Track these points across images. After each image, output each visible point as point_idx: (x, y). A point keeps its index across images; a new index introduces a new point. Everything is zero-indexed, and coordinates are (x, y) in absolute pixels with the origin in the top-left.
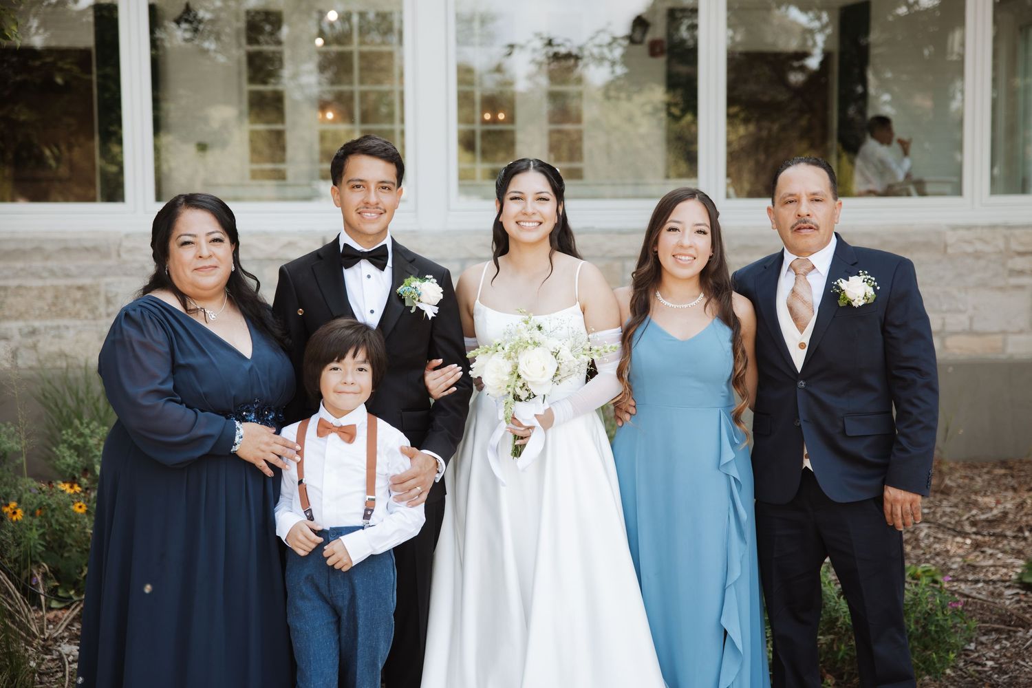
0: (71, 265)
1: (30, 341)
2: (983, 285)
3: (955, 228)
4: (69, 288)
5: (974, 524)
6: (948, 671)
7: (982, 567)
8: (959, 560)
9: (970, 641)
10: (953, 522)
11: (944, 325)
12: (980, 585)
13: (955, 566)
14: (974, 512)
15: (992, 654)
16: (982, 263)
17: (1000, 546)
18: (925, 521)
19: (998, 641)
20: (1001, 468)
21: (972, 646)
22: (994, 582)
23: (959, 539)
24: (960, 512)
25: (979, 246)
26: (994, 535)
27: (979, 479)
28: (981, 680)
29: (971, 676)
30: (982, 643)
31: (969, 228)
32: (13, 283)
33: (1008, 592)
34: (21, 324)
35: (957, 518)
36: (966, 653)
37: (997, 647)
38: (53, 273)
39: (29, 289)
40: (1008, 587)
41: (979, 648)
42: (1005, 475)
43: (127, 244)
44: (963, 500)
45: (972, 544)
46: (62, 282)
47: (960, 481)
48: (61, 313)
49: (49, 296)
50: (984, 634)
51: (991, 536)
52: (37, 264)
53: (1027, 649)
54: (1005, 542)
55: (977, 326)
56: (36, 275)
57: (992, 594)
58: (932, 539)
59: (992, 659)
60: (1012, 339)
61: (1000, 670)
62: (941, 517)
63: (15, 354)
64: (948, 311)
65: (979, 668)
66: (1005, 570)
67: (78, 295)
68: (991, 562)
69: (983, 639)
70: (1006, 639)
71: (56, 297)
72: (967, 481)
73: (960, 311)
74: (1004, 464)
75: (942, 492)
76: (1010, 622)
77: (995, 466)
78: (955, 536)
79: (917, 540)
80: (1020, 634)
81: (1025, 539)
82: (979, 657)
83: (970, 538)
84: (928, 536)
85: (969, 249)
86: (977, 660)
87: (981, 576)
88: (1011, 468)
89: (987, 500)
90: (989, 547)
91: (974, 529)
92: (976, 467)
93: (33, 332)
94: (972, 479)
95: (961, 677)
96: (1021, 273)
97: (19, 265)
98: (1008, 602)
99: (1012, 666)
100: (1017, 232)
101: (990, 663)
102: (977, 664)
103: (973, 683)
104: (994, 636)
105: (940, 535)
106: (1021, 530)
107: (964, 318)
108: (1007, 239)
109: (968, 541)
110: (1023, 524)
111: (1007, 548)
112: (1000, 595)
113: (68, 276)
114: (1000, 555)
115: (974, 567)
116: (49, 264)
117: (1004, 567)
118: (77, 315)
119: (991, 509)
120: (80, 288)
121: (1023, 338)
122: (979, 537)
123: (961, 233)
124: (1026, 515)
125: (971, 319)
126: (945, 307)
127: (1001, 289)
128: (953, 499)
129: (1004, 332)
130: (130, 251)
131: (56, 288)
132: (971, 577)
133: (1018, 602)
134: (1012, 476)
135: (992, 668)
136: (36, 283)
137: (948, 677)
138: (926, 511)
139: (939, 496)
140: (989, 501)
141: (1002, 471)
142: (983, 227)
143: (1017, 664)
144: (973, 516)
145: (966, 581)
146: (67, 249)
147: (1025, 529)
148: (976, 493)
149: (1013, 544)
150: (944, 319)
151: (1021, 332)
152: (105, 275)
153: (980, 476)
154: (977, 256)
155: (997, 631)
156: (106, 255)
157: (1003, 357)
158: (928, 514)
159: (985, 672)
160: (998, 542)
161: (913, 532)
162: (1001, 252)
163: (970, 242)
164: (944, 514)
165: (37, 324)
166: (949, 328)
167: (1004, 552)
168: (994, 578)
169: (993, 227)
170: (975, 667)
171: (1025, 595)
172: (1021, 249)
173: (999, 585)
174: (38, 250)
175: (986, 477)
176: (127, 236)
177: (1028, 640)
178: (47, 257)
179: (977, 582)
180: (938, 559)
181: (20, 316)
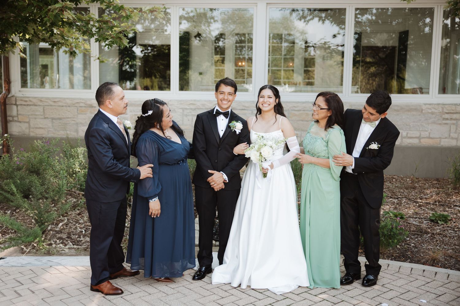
2: (434, 123)
3: (425, 104)
5: (421, 199)
6: (398, 246)
7: (419, 213)
8: (413, 210)
9: (408, 237)
10: (414, 198)
11: (420, 135)
12: (417, 219)
13: (411, 213)
14: (422, 195)
15: (414, 242)
16: (434, 116)
17: (427, 207)
18: (405, 197)
19: (417, 238)
20: (436, 181)
21: (408, 239)
22: (422, 218)
23: (415, 204)
24: (417, 195)
25: (433, 110)
26: (426, 203)
27: (427, 184)
28: (408, 250)
29: (405, 248)
30: (412, 238)
31: (430, 104)
33: (425, 222)
35: (416, 197)
36: (406, 241)
37: (416, 240)
40: (426, 220)
41: (411, 239)
42: (437, 183)
44: (419, 191)
45: (418, 205)
47: (420, 185)
50: (413, 235)
51: (425, 203)
53: (426, 241)
54: (429, 206)
55: (431, 136)
57: (420, 222)
58: (406, 203)
59: (414, 243)
60: (443, 140)
61: (415, 247)
62: (411, 196)
64: (422, 131)
65: (409, 246)
66: (426, 215)
68: (423, 212)
69: (412, 237)
70: (420, 237)
72: (423, 185)
73: (427, 131)
74: (437, 180)
75: (413, 188)
76: (422, 232)
77: (434, 181)
78: (414, 203)
79: (401, 203)
80: (425, 236)
81: (436, 205)
82: (410, 242)
83: (419, 204)
84: (405, 202)
85: (430, 111)
86: (408, 244)
87: (418, 216)
88: (439, 181)
89: (427, 191)
90: (424, 207)
91: (420, 201)
92: (428, 181)
94: (425, 184)
95: (402, 248)
96: (447, 119)
98: (424, 225)
99: (419, 246)
100: (446, 106)
101: (413, 245)
102: (408, 245)
103: (406, 250)
104: (416, 236)
105: (409, 202)
106: (436, 202)
107: (427, 133)
108: (443, 108)
109: (417, 205)
110: (437, 200)
111: (429, 207)
112: (422, 223)
114: (426, 210)
115: (417, 213)
117: (426, 214)
119: (428, 194)
121: (446, 140)
122: (421, 203)
123: (427, 106)
124: (439, 197)
125: (429, 133)
126: (421, 130)
127: (440, 124)
128: (416, 191)
129: (440, 138)
130: (171, 105)
132: (415, 216)
133: (428, 225)
134: (439, 184)
135: (413, 246)
137: (398, 248)
138: (406, 194)
139: (412, 189)
140: (428, 192)
141: (436, 182)
142: (435, 104)
143: (421, 245)
144: (421, 196)
145: (413, 218)
147: (437, 202)
148: (425, 189)
149: (432, 206)
150: (420, 133)
151: (446, 138)
153: (428, 183)
154: (432, 113)
155: (417, 234)
157: (439, 145)
158: (407, 195)
159: (410, 247)
160: (427, 205)
161: (400, 201)
162: (440, 112)
163: (430, 109)
164: (412, 195)
166: (422, 136)
167: (428, 209)
168: (422, 217)
169: (438, 104)
170: (408, 246)
171: (431, 223)
172: (447, 111)
173: (423, 219)
175: (430, 184)
176: (171, 101)
177: (427, 238)
179: (416, 218)
180: (406, 210)
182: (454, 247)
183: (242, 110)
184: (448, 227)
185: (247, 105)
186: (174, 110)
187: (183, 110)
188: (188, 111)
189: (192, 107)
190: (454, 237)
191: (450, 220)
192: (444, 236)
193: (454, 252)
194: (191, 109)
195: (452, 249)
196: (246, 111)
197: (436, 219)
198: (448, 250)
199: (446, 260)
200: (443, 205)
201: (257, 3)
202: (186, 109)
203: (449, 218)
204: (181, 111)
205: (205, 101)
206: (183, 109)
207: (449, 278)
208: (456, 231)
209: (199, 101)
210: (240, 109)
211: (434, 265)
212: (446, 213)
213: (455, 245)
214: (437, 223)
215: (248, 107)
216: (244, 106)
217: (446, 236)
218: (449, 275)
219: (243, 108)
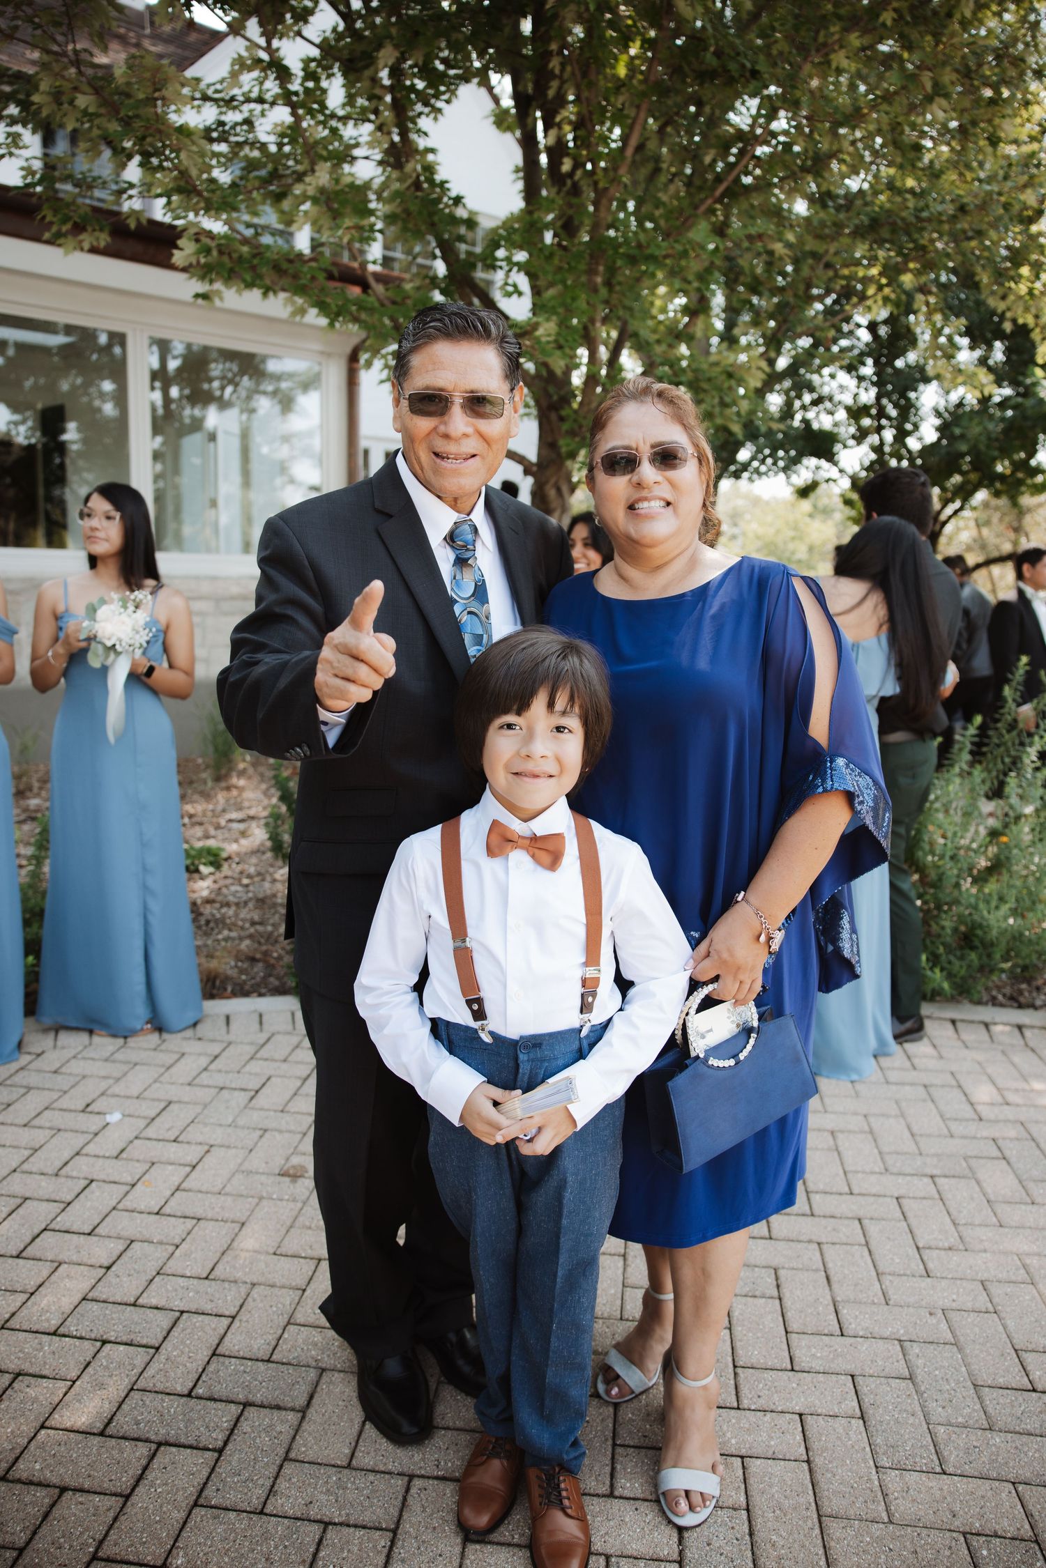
182: (252, 930)
184: (226, 877)
190: (246, 903)
191: (226, 859)
192: (222, 906)
193: (256, 945)
195: (251, 937)
197: (193, 864)
198: (241, 939)
199: (242, 971)
200: (201, 824)
203: (224, 855)
207: (265, 1026)
208: (247, 886)
211: (215, 992)
212: (211, 843)
213: (253, 923)
214: (197, 871)
217: (228, 905)
218: (261, 1016)
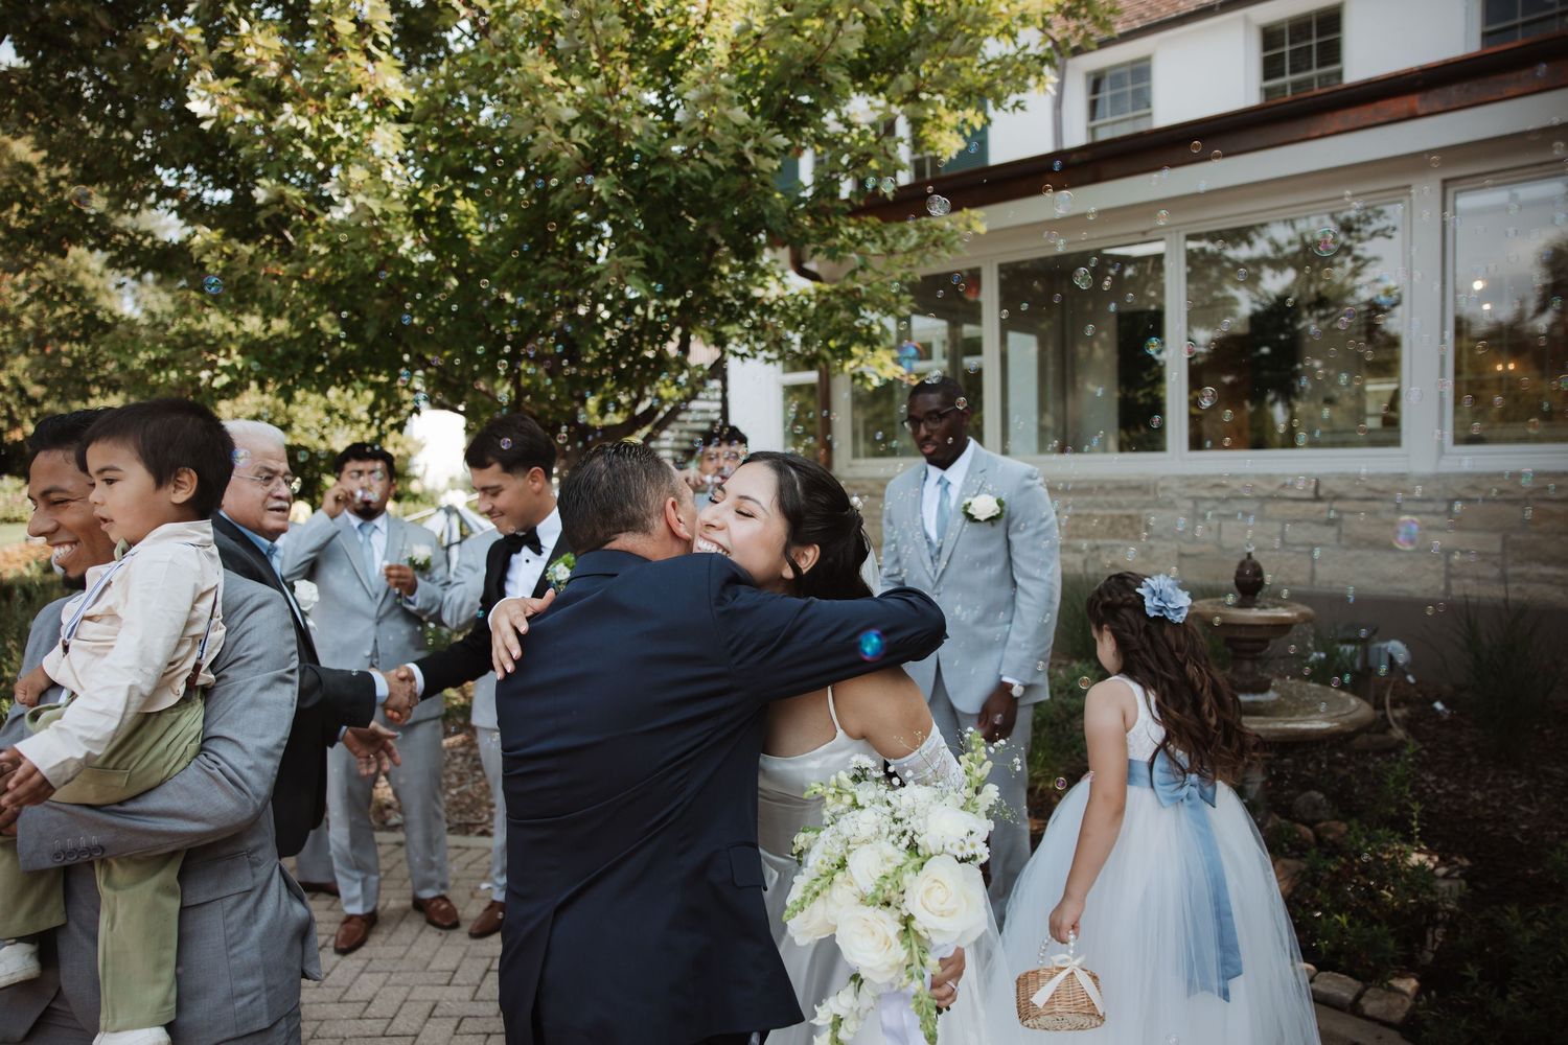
0: (1123, 499)
1: (1095, 554)
4: (1121, 516)
32: (1085, 512)
34: (1090, 541)
38: (1111, 506)
39: (1094, 517)
43: (1162, 484)
46: (1117, 512)
48: (1115, 535)
49: (1108, 521)
52: (1101, 498)
56: (1099, 506)
63: (1085, 563)
67: (1127, 522)
71: (1112, 523)
93: (1098, 548)
97: (1089, 498)
113: (1120, 506)
116: (1110, 498)
118: (1125, 537)
120: (1129, 517)
130: (1164, 489)
131: (1112, 516)
136: (1096, 512)
146: (1122, 487)
152: (1144, 507)
156: (1147, 492)
165: (1099, 542)
174: (1101, 488)
176: (1163, 478)
178: (1108, 493)
181: (1088, 536)
183: (1367, 499)
185: (1380, 486)
186: (1172, 502)
187: (1195, 504)
188: (1208, 505)
189: (1218, 493)
194: (1217, 499)
196: (1377, 505)
201: (1408, 187)
202: (1204, 499)
204: (1189, 504)
205: (1258, 476)
206: (1196, 500)
209: (1237, 477)
210: (1359, 499)
215: (1383, 492)
216: (1369, 489)
219: (1370, 494)
